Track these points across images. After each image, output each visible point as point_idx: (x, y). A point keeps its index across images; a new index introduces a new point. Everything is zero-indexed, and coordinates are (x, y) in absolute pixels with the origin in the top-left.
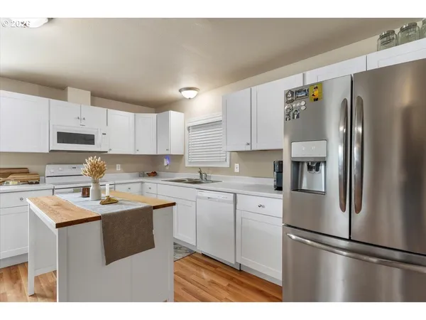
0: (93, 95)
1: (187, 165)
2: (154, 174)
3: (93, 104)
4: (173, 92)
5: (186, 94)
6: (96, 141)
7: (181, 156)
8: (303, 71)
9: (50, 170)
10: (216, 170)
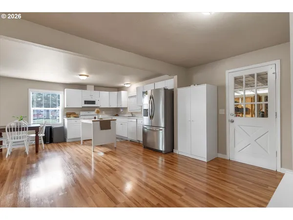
0: (95, 86)
1: (129, 111)
2: (117, 115)
3: (95, 90)
4: (122, 85)
5: (126, 86)
6: (96, 103)
7: (127, 108)
8: (154, 83)
9: (82, 113)
10: (137, 113)
